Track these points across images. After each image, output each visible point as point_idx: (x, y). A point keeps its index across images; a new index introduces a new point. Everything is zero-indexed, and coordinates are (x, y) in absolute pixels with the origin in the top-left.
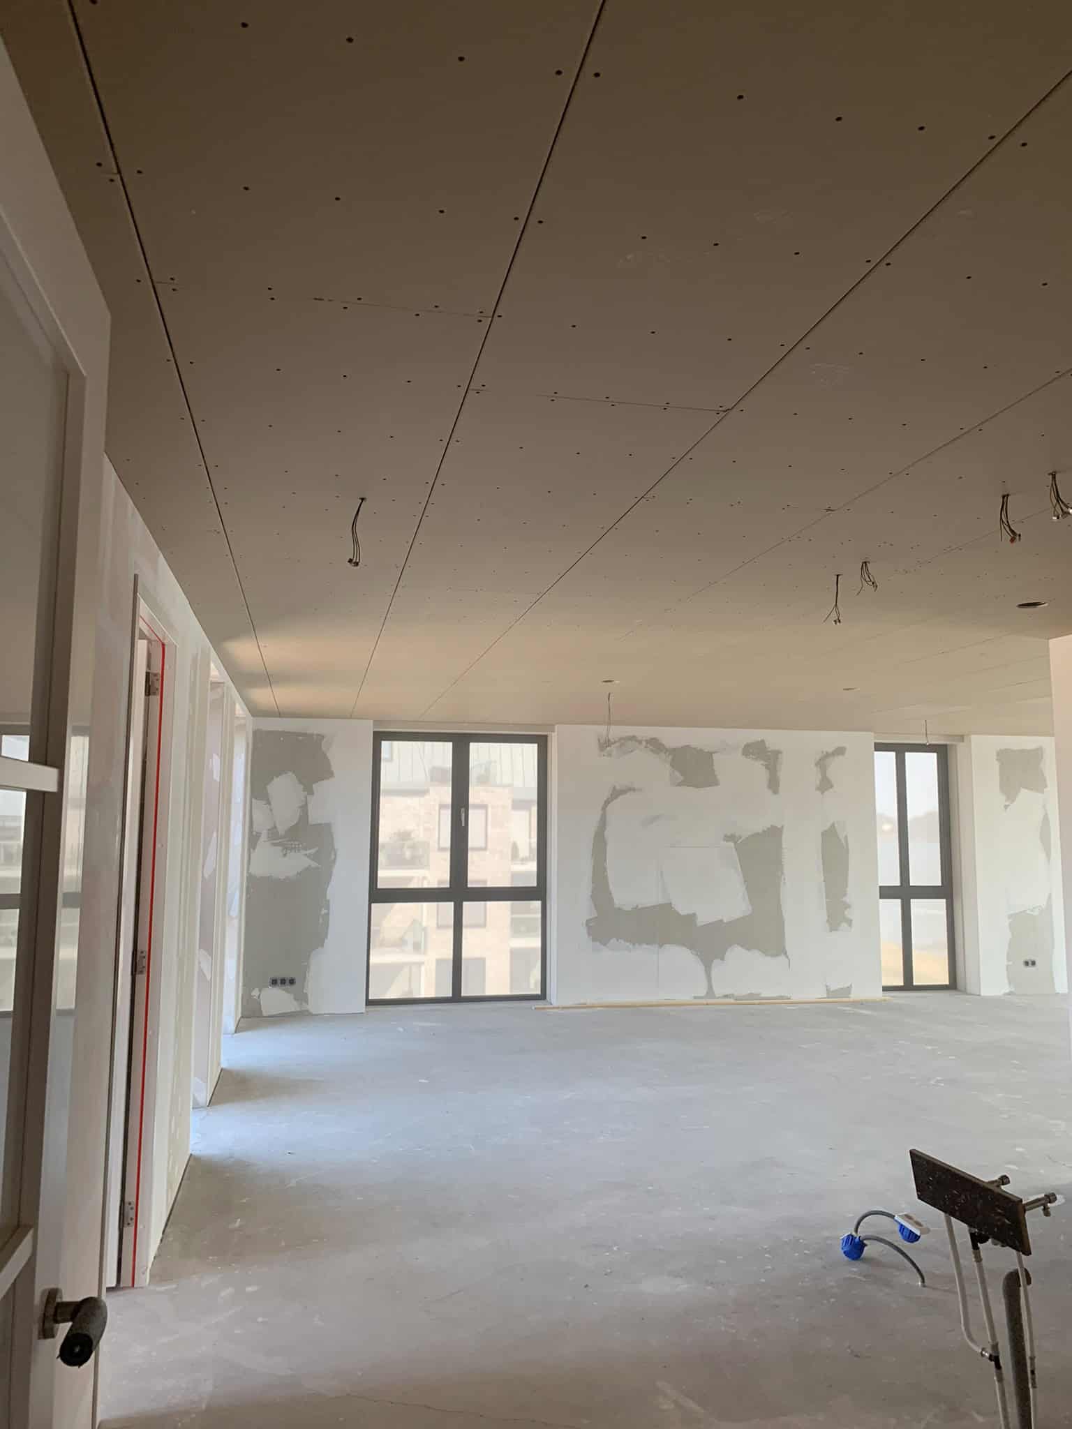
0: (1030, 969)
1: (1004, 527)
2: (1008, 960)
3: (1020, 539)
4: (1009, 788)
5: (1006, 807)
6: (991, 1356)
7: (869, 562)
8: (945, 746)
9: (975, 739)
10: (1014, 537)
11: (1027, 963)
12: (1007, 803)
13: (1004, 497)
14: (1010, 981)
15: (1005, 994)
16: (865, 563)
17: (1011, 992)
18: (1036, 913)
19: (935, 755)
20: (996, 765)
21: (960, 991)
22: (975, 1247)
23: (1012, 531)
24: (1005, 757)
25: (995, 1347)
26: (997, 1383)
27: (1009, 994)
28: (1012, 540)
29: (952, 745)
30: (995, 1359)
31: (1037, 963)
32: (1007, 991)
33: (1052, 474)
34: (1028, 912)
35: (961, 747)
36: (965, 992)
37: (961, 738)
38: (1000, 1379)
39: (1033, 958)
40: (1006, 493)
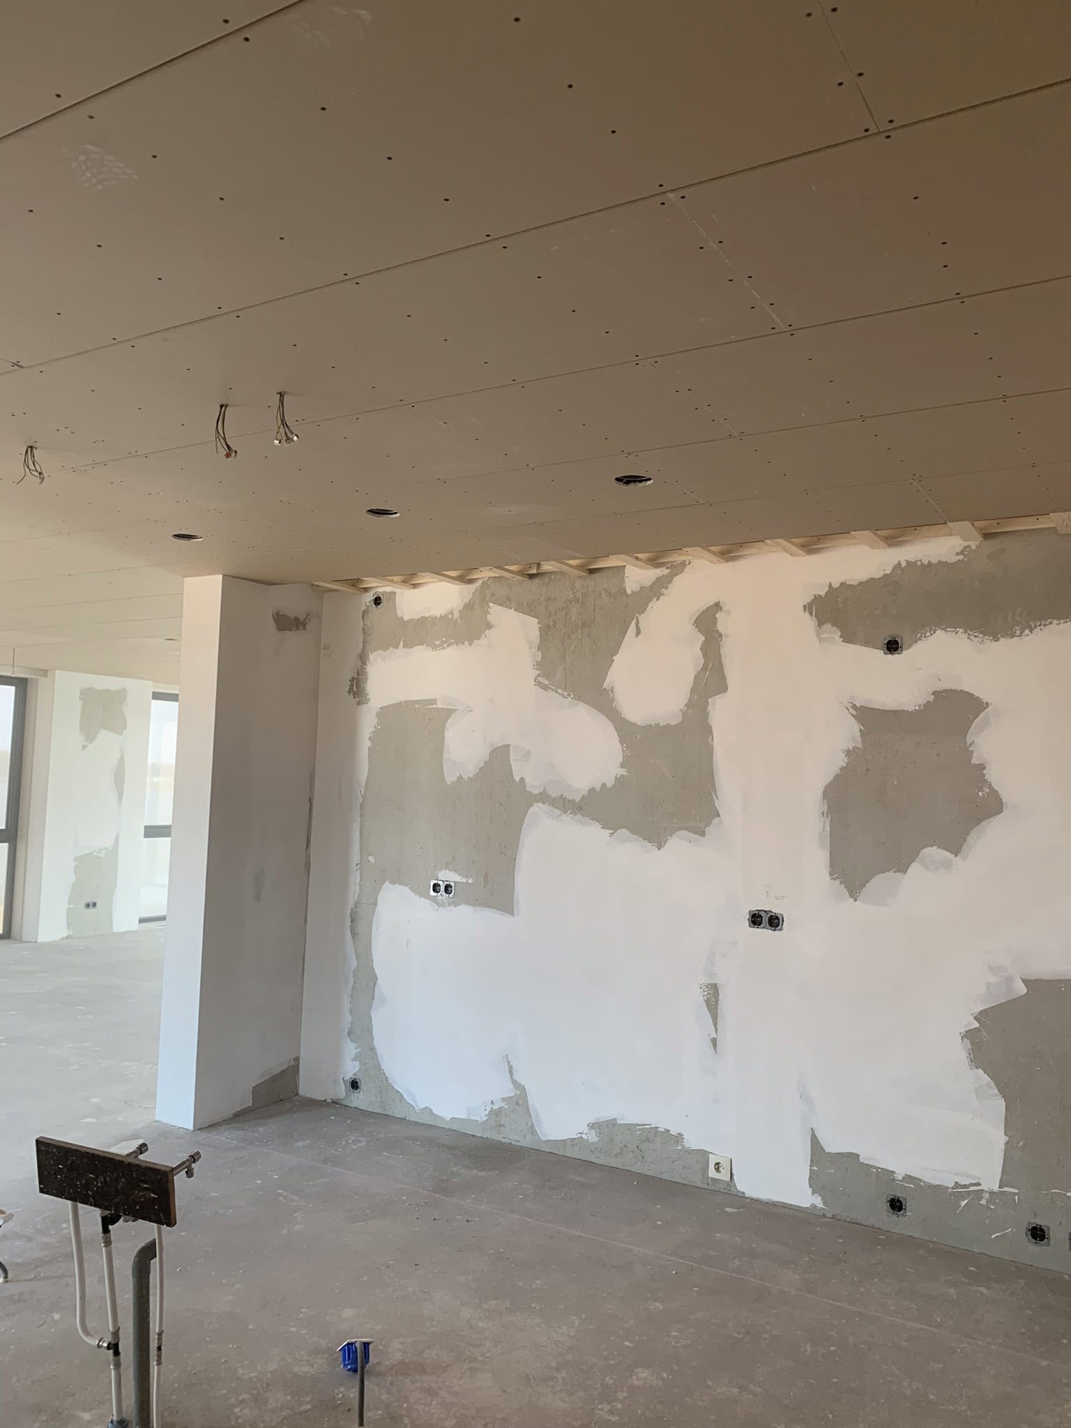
0: (91, 911)
1: (220, 440)
2: (69, 903)
3: (235, 456)
4: (89, 729)
5: (84, 747)
6: (109, 1344)
7: (36, 449)
8: (26, 679)
9: (59, 674)
10: (230, 452)
11: (88, 906)
12: (86, 743)
13: (221, 406)
14: (70, 925)
15: (62, 939)
16: (31, 447)
17: (69, 935)
18: (102, 855)
19: (13, 689)
20: (78, 705)
21: (16, 940)
22: (106, 1230)
23: (229, 447)
24: (88, 695)
25: (116, 1334)
26: (113, 1371)
27: (67, 938)
28: (228, 455)
29: (32, 680)
30: (114, 1347)
31: (98, 904)
32: (65, 935)
33: (281, 394)
34: (95, 853)
35: (43, 681)
36: (20, 940)
37: (45, 673)
38: (118, 1365)
39: (94, 900)
40: (224, 403)
